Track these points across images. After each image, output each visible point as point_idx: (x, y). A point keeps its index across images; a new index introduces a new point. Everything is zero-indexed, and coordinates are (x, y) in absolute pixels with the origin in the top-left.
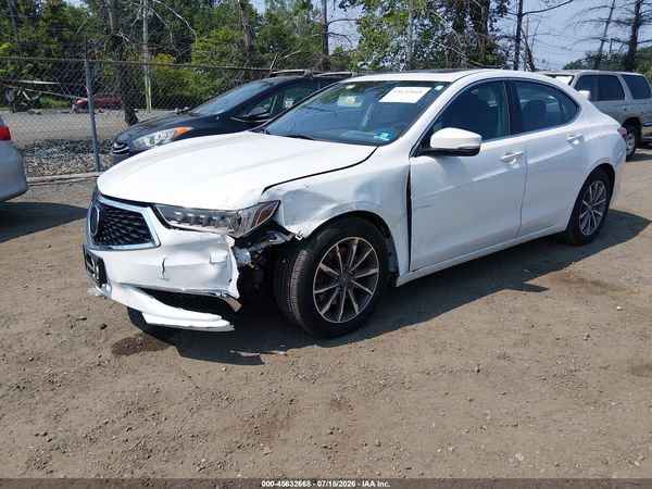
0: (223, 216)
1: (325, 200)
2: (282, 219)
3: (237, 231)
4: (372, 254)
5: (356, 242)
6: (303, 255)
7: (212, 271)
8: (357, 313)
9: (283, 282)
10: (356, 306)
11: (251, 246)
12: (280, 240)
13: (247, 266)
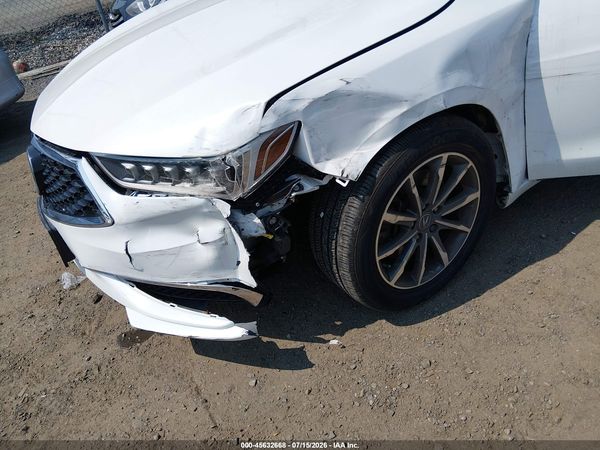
0: (202, 166)
1: (385, 101)
2: (308, 155)
3: (231, 189)
4: (470, 171)
5: (444, 161)
6: (353, 208)
7: (206, 255)
8: (446, 262)
9: (325, 247)
10: (444, 255)
11: (261, 207)
12: (309, 187)
13: (262, 237)
